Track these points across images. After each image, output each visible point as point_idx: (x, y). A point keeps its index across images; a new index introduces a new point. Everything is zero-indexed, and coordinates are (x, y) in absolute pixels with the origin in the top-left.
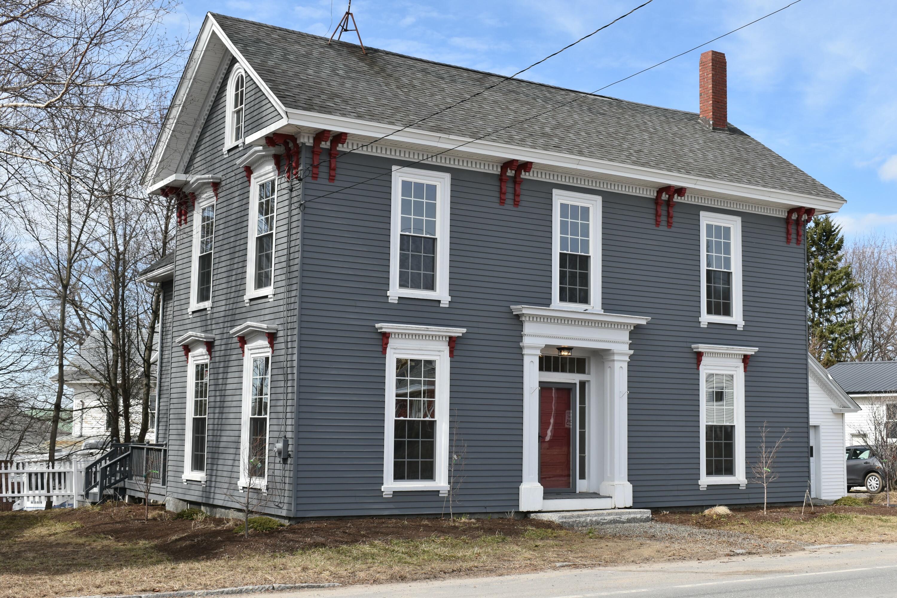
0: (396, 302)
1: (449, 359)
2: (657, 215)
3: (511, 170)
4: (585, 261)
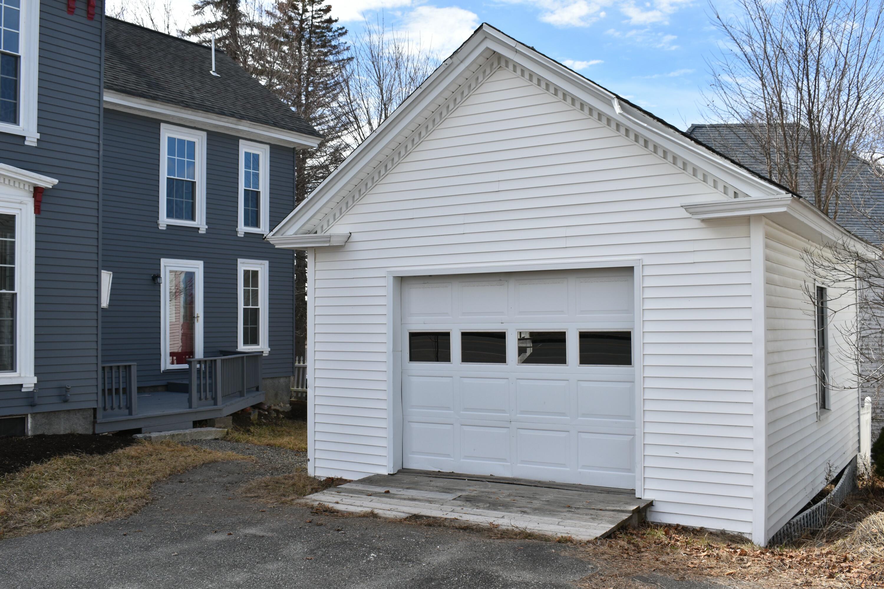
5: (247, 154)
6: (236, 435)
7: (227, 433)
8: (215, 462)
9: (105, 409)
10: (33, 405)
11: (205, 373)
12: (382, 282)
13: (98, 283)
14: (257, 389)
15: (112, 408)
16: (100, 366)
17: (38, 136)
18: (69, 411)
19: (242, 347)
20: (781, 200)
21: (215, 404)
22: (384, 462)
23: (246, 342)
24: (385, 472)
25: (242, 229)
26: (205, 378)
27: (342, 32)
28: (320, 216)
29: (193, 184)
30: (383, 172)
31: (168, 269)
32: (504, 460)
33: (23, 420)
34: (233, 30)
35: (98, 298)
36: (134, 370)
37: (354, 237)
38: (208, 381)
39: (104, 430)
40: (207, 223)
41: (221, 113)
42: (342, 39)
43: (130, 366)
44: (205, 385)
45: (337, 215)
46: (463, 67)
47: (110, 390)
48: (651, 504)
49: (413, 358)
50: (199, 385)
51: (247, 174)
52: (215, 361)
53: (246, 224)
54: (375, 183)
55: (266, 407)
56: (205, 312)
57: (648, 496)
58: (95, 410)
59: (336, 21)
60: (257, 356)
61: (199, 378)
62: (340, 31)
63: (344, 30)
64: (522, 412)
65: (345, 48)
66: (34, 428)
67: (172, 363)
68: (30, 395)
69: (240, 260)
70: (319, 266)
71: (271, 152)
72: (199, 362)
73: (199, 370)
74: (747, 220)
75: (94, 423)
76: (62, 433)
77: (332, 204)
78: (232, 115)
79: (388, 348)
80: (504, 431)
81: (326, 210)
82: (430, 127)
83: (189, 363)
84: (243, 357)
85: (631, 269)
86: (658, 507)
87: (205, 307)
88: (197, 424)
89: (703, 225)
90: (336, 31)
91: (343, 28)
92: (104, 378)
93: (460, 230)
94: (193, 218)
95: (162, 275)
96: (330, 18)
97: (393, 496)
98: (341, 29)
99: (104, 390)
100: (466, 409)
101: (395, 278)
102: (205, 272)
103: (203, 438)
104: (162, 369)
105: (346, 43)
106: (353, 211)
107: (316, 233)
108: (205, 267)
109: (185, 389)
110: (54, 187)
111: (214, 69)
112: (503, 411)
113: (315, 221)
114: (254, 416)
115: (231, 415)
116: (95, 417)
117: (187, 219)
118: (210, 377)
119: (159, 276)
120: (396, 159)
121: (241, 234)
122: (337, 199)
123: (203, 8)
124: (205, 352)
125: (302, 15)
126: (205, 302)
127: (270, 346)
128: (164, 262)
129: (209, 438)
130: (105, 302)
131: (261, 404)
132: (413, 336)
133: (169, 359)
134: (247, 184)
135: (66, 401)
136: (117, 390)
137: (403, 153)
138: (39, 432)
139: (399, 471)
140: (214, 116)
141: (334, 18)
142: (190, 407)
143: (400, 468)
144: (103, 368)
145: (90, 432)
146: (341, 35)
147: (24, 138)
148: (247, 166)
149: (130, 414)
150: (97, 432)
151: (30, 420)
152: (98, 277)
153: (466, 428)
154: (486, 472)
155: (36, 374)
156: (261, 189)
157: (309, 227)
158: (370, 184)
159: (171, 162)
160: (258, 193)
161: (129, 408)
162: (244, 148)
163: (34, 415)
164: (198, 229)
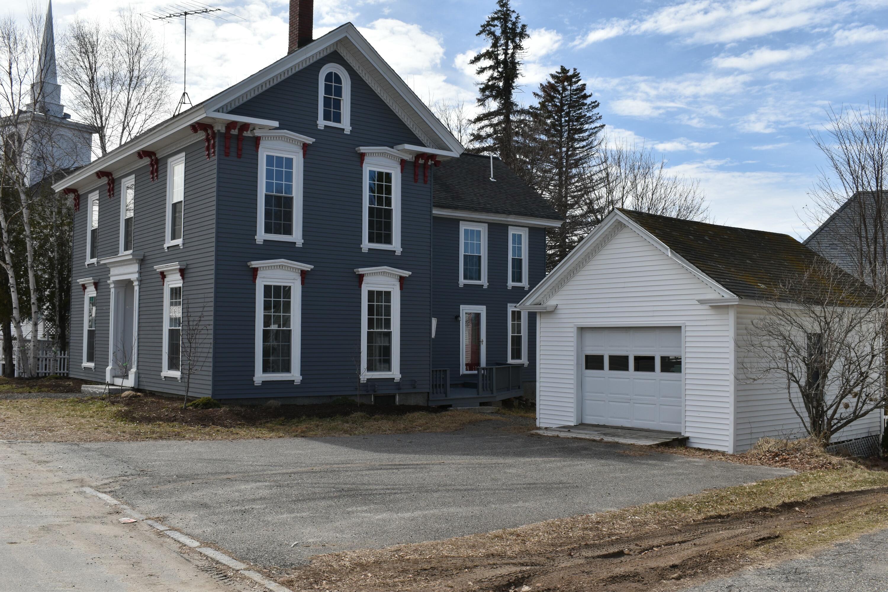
5: (514, 235)
6: (503, 411)
7: (499, 410)
8: (491, 420)
9: (433, 393)
10: (399, 389)
11: (486, 376)
12: (572, 330)
13: (430, 325)
14: (519, 388)
15: (437, 393)
16: (431, 370)
17: (401, 250)
18: (416, 393)
19: (510, 361)
20: (735, 299)
21: (492, 393)
22: (572, 419)
23: (513, 358)
24: (572, 424)
25: (511, 284)
26: (486, 380)
27: (595, 105)
28: (542, 296)
29: (480, 257)
30: (572, 275)
31: (465, 312)
32: (628, 419)
33: (394, 397)
34: (507, 117)
35: (430, 333)
36: (448, 373)
37: (559, 307)
38: (488, 382)
39: (433, 405)
40: (488, 282)
41: (497, 212)
42: (595, 111)
43: (446, 370)
44: (486, 384)
45: (551, 295)
46: (606, 227)
47: (436, 385)
48: (688, 438)
49: (587, 368)
50: (483, 384)
51: (514, 248)
52: (492, 368)
53: (513, 281)
54: (562, 286)
55: (524, 399)
56: (487, 338)
57: (687, 435)
58: (428, 393)
59: (590, 96)
60: (519, 367)
61: (483, 380)
62: (593, 104)
63: (597, 103)
64: (636, 395)
65: (598, 117)
66: (399, 401)
67: (467, 370)
68: (398, 383)
69: (509, 305)
70: (542, 320)
71: (529, 232)
72: (483, 369)
73: (483, 375)
74: (728, 306)
75: (428, 400)
76: (412, 404)
77: (548, 290)
78: (503, 213)
79: (574, 363)
80: (628, 404)
81: (545, 293)
82: (594, 254)
83: (478, 370)
84: (509, 367)
85: (680, 328)
86: (692, 440)
87: (487, 335)
88: (482, 404)
89: (710, 308)
90: (590, 104)
91: (596, 101)
92: (433, 378)
93: (607, 305)
94: (479, 279)
95: (461, 316)
96: (585, 94)
97: (572, 432)
98: (594, 102)
99: (433, 385)
100: (611, 394)
101: (578, 328)
102: (487, 313)
103: (485, 411)
104: (461, 373)
105: (598, 114)
106: (557, 294)
107: (540, 304)
108: (487, 310)
109: (475, 386)
110: (410, 276)
111: (492, 177)
112: (627, 395)
113: (540, 298)
114: (516, 403)
115: (502, 400)
116: (428, 397)
117: (476, 279)
118: (489, 380)
119: (459, 316)
120: (578, 269)
121: (510, 288)
122: (550, 288)
123: (485, 101)
124: (487, 364)
125: (562, 94)
126: (487, 332)
127: (529, 360)
128: (462, 307)
129: (488, 412)
130: (433, 335)
131: (521, 397)
132: (587, 357)
133: (465, 367)
134: (514, 253)
135: (415, 388)
136: (440, 385)
137: (581, 266)
138: (402, 403)
139: (580, 424)
140: (492, 214)
141: (588, 94)
142: (478, 394)
143: (580, 422)
144: (433, 371)
145: (426, 405)
146: (594, 107)
147: (395, 251)
148: (514, 243)
149: (446, 396)
150: (429, 405)
151: (397, 397)
152: (430, 322)
153: (611, 403)
154: (619, 425)
155: (401, 373)
156: (523, 257)
157: (537, 301)
158: (566, 281)
159: (466, 244)
160: (521, 260)
161: (446, 393)
162: (512, 231)
163: (399, 394)
164: (483, 285)
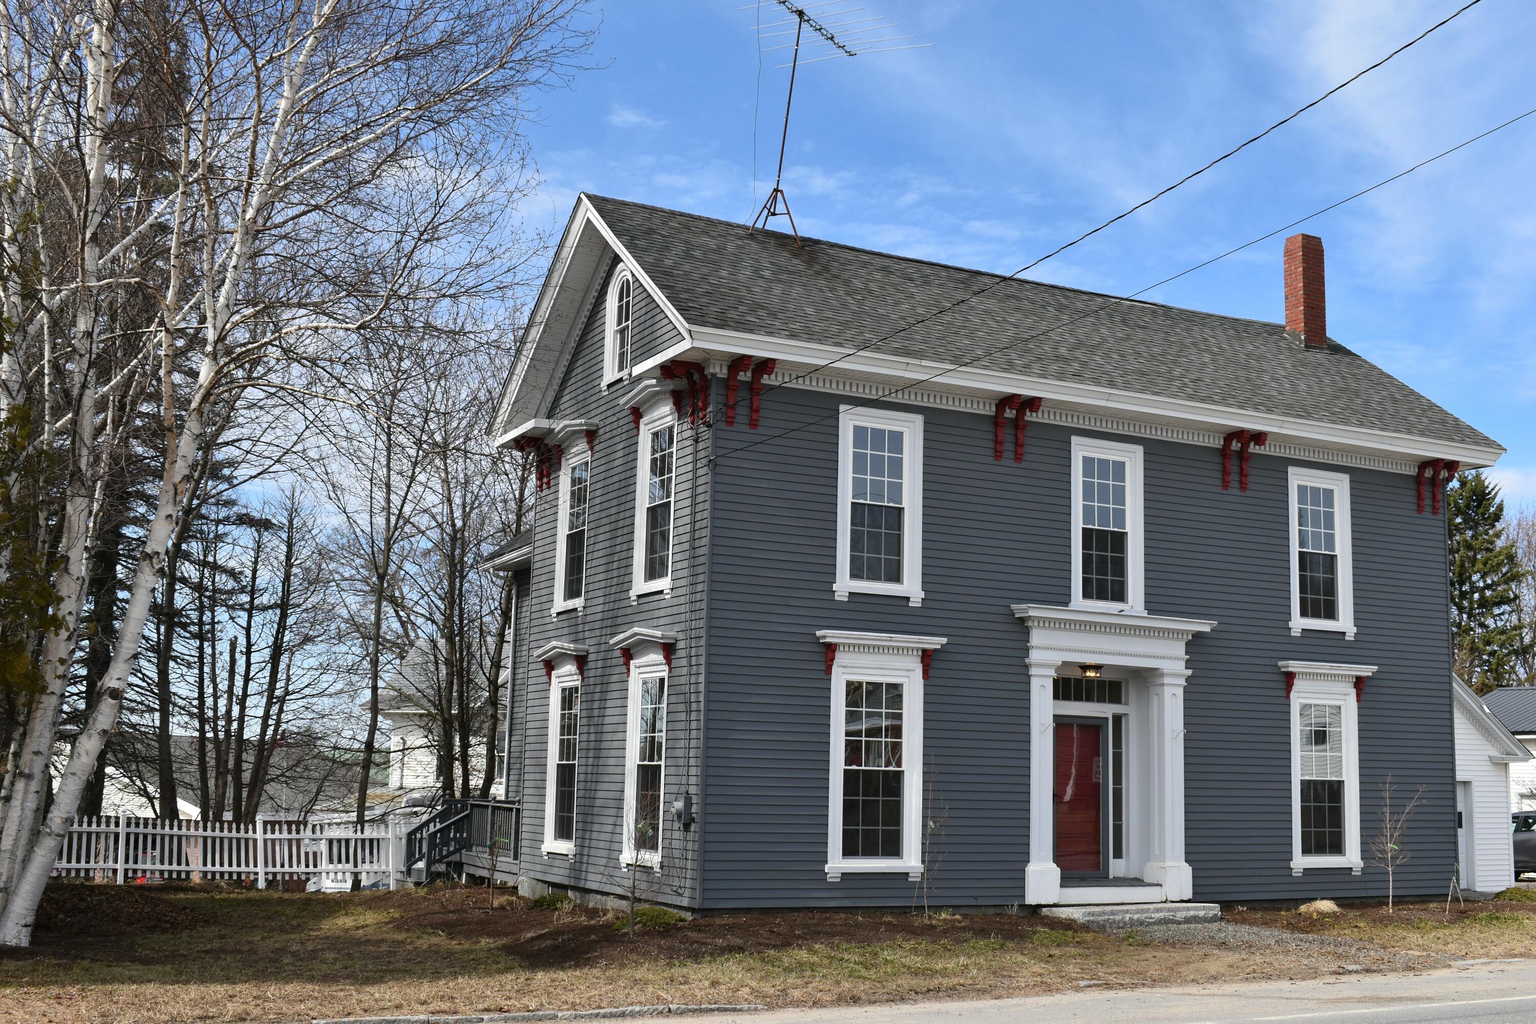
0: (846, 599)
1: (921, 681)
2: (1225, 472)
3: (1011, 409)
4: (1119, 540)
